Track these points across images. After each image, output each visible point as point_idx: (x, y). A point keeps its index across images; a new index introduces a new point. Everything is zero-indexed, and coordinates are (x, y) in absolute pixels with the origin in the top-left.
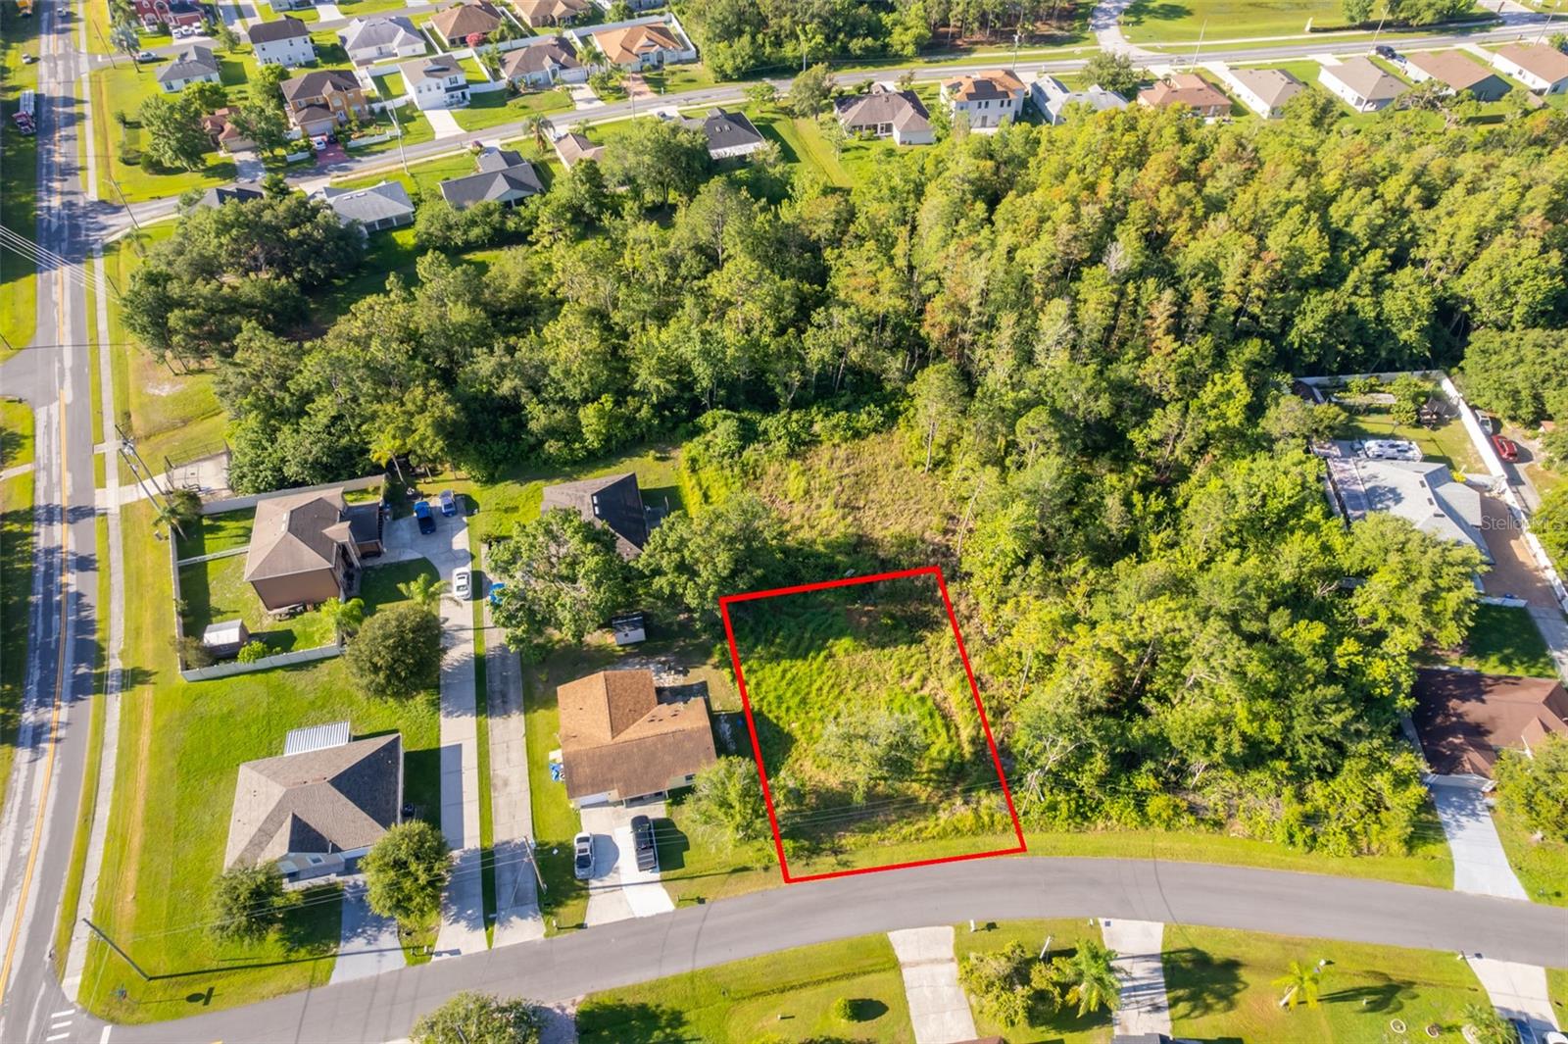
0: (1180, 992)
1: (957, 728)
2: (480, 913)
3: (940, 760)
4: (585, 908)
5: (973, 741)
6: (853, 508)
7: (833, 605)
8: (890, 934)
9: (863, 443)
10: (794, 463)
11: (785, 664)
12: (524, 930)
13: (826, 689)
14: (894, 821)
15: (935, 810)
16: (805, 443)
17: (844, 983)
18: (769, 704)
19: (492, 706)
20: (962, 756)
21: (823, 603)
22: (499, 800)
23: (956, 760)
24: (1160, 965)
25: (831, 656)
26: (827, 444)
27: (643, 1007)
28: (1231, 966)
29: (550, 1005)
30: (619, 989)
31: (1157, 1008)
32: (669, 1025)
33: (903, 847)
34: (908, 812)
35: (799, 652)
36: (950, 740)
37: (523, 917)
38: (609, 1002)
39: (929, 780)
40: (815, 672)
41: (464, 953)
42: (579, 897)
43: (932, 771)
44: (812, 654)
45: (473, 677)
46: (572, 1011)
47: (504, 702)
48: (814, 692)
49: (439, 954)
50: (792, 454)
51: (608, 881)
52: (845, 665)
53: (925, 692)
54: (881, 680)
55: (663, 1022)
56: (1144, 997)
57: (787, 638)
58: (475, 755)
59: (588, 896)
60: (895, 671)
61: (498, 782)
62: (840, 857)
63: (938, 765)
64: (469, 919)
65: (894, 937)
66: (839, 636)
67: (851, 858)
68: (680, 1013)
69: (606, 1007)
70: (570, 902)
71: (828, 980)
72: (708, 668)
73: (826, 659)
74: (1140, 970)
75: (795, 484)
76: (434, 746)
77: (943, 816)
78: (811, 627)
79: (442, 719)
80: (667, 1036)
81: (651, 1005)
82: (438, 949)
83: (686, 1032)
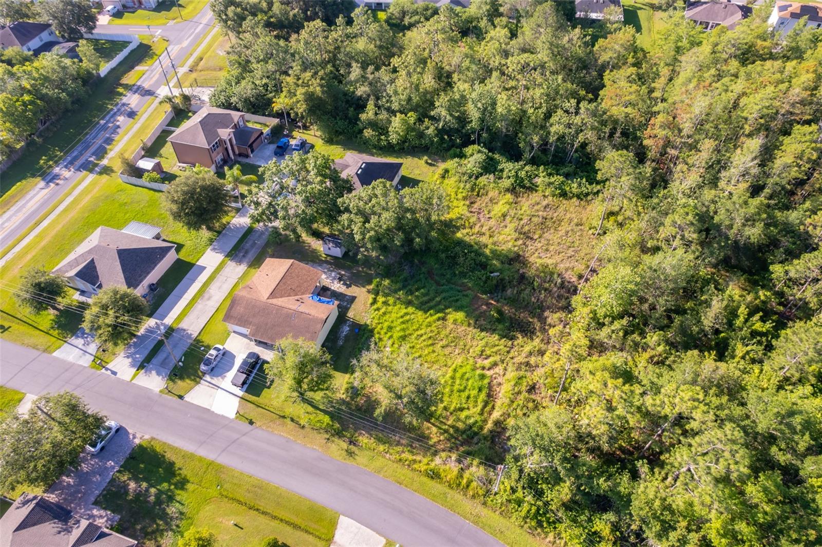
1: (493, 408)
2: (141, 360)
3: (464, 423)
4: (192, 388)
5: (497, 423)
6: (528, 237)
7: (469, 289)
8: (342, 517)
9: (564, 202)
10: (509, 197)
11: (411, 309)
12: (153, 382)
13: (424, 337)
14: (402, 445)
15: (435, 453)
16: (524, 187)
17: (289, 529)
18: (382, 329)
19: (236, 255)
20: (481, 428)
21: (463, 285)
22: (199, 306)
23: (475, 429)
25: (444, 319)
26: (540, 194)
27: (172, 464)
29: (130, 431)
30: (169, 445)
32: (176, 485)
33: (395, 465)
34: (416, 444)
35: (424, 307)
36: (481, 414)
37: (158, 374)
38: (158, 449)
39: (446, 431)
40: (425, 323)
41: (118, 376)
42: (194, 380)
43: (453, 427)
44: (432, 311)
45: (240, 236)
46: (137, 441)
47: (244, 256)
48: (415, 335)
49: (107, 369)
50: (512, 190)
51: (215, 381)
52: (448, 330)
53: (489, 373)
54: (465, 349)
55: (175, 480)
57: (424, 295)
58: (208, 276)
59: (198, 383)
60: (479, 349)
61: (206, 296)
62: (352, 447)
63: (460, 425)
64: (134, 359)
65: (344, 521)
66: (458, 309)
67: (357, 452)
68: (188, 481)
69: (154, 451)
70: (188, 381)
71: (281, 520)
72: (364, 290)
73: (439, 319)
75: (500, 208)
76: (193, 262)
77: (438, 460)
78: (443, 295)
79: (209, 250)
80: (169, 490)
81: (177, 466)
82: (109, 366)
83: (180, 495)
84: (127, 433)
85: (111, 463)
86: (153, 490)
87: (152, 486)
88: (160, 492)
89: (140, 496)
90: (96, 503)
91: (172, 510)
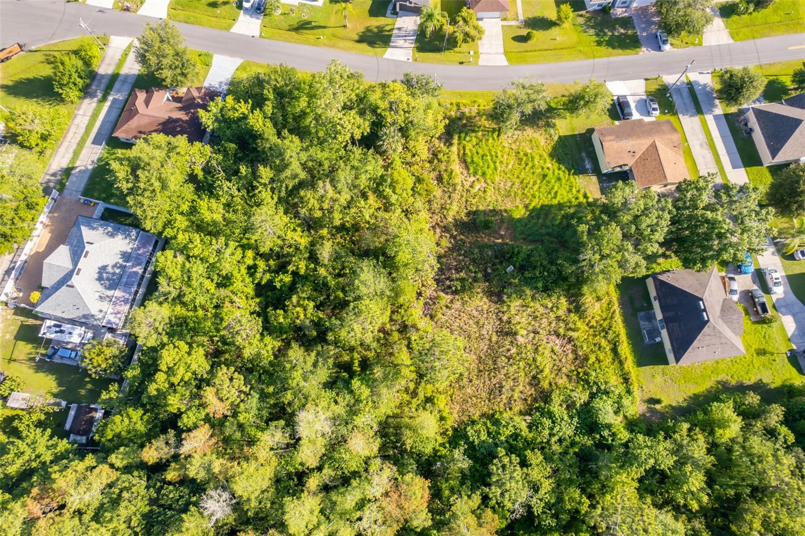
0: (387, 33)
1: (459, 154)
3: (471, 137)
4: (646, 87)
8: (507, 64)
9: (486, 408)
10: (545, 384)
12: (672, 79)
13: (531, 185)
15: (478, 113)
17: (529, 49)
18: (565, 177)
22: (702, 137)
23: (463, 135)
24: (391, 44)
27: (614, 48)
28: (360, 41)
29: (653, 52)
30: (625, 55)
31: (399, 29)
32: (602, 41)
35: (547, 209)
36: (464, 148)
37: (675, 85)
38: (629, 51)
39: (479, 127)
40: (537, 196)
41: (697, 73)
42: (650, 93)
43: (477, 132)
44: (539, 208)
46: (644, 49)
48: (538, 183)
49: (708, 73)
50: (546, 396)
51: (638, 98)
52: (518, 200)
53: (472, 179)
54: (498, 190)
55: (605, 43)
56: (403, 33)
57: (553, 220)
58: (723, 163)
59: (646, 92)
60: (489, 193)
61: (706, 147)
63: (473, 135)
64: (700, 85)
65: (505, 63)
66: (519, 220)
68: (597, 46)
69: (630, 49)
70: (654, 90)
71: (536, 51)
73: (530, 204)
74: (401, 42)
76: (748, 169)
77: (475, 110)
79: (749, 182)
80: (602, 38)
81: (610, 49)
82: (709, 75)
83: (595, 38)
84: (653, 50)
85: (644, 34)
86: (610, 34)
87: (613, 35)
88: (605, 34)
89: (613, 29)
90: (631, 17)
91: (592, 31)
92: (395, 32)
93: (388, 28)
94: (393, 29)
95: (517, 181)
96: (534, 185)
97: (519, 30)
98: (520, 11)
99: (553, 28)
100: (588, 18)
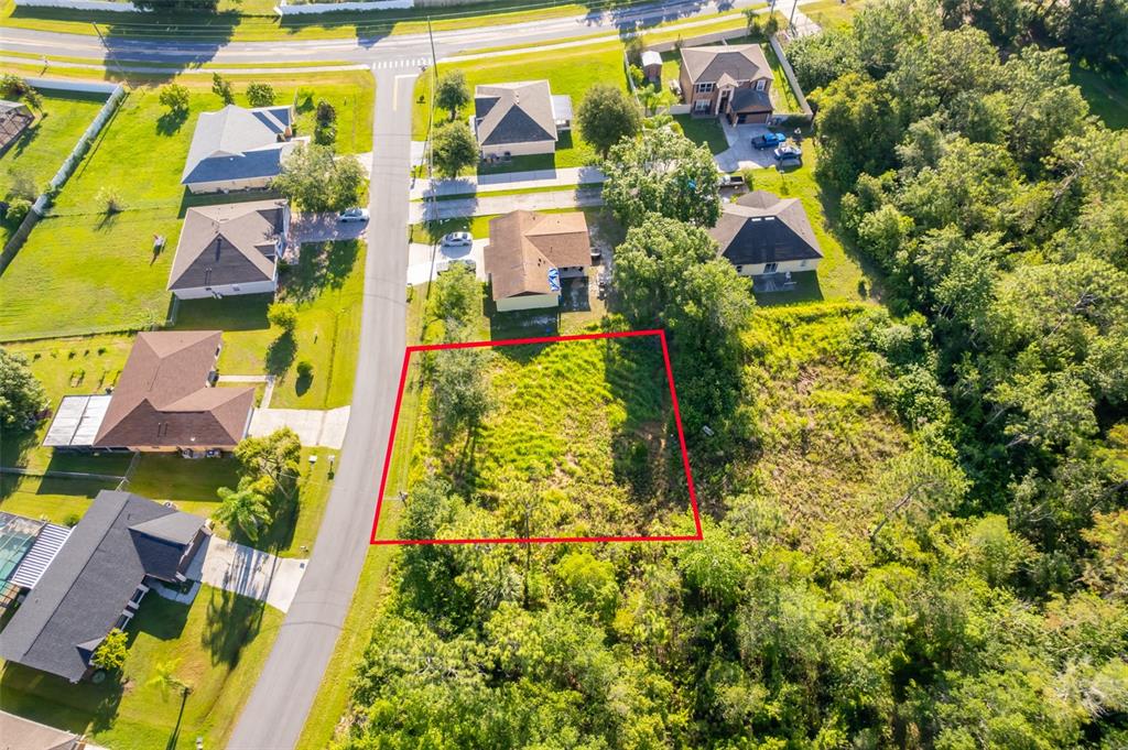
0: (230, 604)
2: (434, 195)
3: (481, 468)
4: (423, 243)
6: (803, 448)
11: (601, 365)
12: (416, 215)
13: (572, 393)
14: (436, 423)
15: (437, 455)
16: (901, 413)
18: (561, 350)
19: (585, 191)
20: (482, 486)
22: (508, 199)
23: (478, 480)
24: (257, 597)
26: (907, 438)
27: (350, 270)
28: (233, 660)
29: (367, 228)
30: (365, 259)
31: (227, 580)
32: (335, 282)
33: (412, 426)
34: (440, 435)
35: (614, 377)
37: (425, 214)
38: (359, 254)
39: (464, 454)
40: (591, 386)
41: (411, 190)
42: (432, 240)
43: (473, 459)
44: (609, 385)
46: (360, 237)
47: (588, 197)
48: (569, 384)
49: (414, 181)
50: (883, 399)
51: (438, 254)
52: (597, 412)
53: (557, 472)
54: (577, 439)
55: (338, 279)
56: (239, 574)
58: (546, 185)
59: (430, 244)
62: (418, 385)
64: (431, 190)
65: (347, 408)
66: (630, 411)
68: (340, 288)
69: (357, 252)
70: (428, 237)
71: (331, 366)
72: (605, 313)
73: (603, 397)
74: (259, 580)
76: (557, 166)
77: (430, 459)
78: (641, 389)
79: (579, 168)
80: (328, 280)
81: (350, 274)
82: (417, 180)
83: (327, 290)
84: (364, 227)
85: (336, 233)
86: (325, 270)
87: (328, 268)
88: (324, 276)
89: (318, 266)
90: (303, 244)
91: (314, 291)
92: (231, 588)
93: (219, 601)
94: (224, 592)
95: (564, 411)
96: (572, 390)
97: (284, 385)
98: (249, 379)
99: (294, 338)
100: (288, 293)
